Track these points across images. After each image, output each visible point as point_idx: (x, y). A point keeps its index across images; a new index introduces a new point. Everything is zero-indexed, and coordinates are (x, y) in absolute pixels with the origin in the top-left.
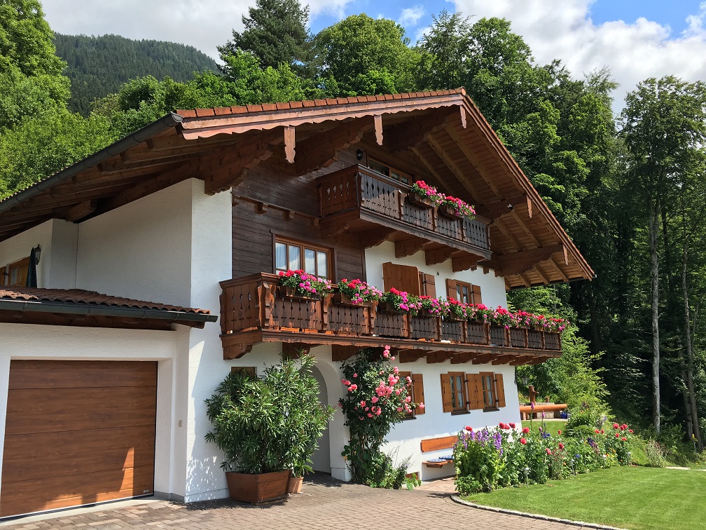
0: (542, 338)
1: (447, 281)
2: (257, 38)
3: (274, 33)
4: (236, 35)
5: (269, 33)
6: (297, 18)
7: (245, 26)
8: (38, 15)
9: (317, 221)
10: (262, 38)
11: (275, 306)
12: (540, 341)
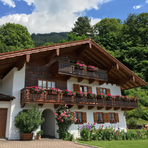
0: (129, 103)
1: (97, 88)
2: (77, 29)
3: (81, 27)
4: (72, 29)
5: (80, 27)
6: (88, 22)
7: (75, 26)
8: (27, 31)
9: (51, 74)
10: (78, 29)
11: (30, 95)
12: (128, 103)
